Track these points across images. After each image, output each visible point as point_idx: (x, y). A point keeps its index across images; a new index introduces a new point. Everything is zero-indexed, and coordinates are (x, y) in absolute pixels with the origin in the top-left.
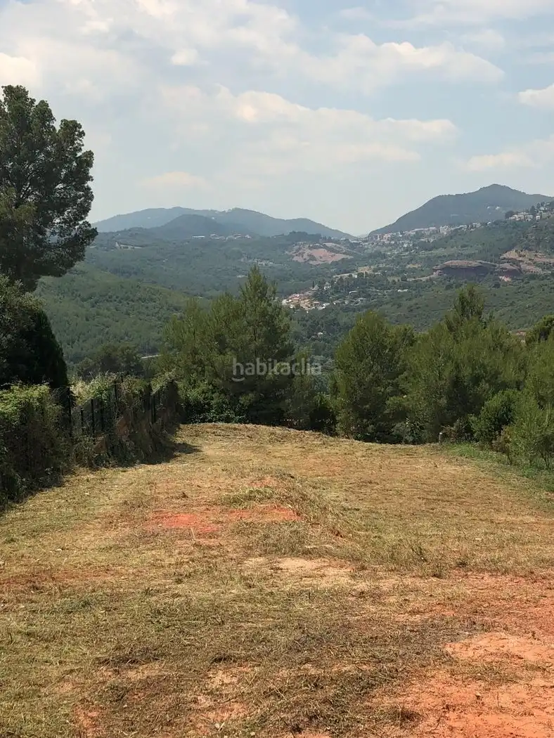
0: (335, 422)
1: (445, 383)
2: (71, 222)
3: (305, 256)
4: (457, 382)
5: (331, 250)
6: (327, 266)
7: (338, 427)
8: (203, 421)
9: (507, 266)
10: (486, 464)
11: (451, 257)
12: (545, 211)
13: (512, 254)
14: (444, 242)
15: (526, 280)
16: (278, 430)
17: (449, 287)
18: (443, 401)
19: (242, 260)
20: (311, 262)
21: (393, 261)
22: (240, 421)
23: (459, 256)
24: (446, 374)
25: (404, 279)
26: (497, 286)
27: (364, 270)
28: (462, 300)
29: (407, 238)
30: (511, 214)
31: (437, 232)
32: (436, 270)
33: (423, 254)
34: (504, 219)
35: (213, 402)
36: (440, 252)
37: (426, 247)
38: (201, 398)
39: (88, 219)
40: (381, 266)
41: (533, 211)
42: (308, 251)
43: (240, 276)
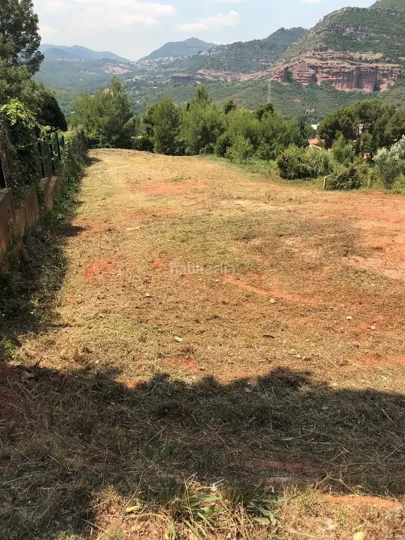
0: (153, 147)
1: (200, 129)
2: (30, 51)
3: (110, 70)
4: (204, 128)
5: (122, 67)
6: (121, 76)
7: (155, 150)
8: (97, 147)
9: (199, 77)
10: (222, 163)
11: (175, 72)
12: (214, 51)
13: (201, 71)
14: (172, 65)
15: (207, 83)
16: (131, 151)
17: (175, 86)
18: (199, 137)
19: (81, 72)
20: (113, 73)
21: (150, 73)
22: (112, 148)
23: (179, 72)
24: (200, 125)
25: (156, 82)
26: (196, 86)
27: (137, 77)
28: (199, 92)
29: (155, 62)
30: (200, 52)
31: (169, 60)
32: (169, 78)
33: (163, 70)
34: (197, 54)
35: (99, 139)
36: (170, 69)
37: (165, 67)
38: (94, 137)
39: (38, 50)
40: (145, 76)
41: (210, 51)
42: (112, 68)
43: (81, 80)
